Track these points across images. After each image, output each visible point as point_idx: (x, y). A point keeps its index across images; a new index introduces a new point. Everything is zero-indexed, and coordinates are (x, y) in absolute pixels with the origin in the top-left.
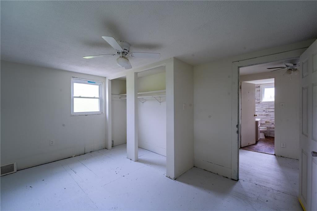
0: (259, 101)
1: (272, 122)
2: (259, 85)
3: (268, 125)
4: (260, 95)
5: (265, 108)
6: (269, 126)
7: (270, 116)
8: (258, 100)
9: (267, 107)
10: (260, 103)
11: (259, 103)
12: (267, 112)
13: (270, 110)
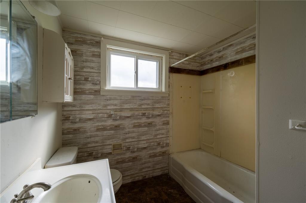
0: (97, 87)
1: (127, 144)
2: (97, 39)
3: (118, 154)
4: (99, 68)
5: (112, 107)
6: (119, 157)
7: (124, 128)
8: (96, 84)
9: (116, 105)
10: (102, 94)
11: (97, 92)
12: (116, 120)
13: (124, 114)
